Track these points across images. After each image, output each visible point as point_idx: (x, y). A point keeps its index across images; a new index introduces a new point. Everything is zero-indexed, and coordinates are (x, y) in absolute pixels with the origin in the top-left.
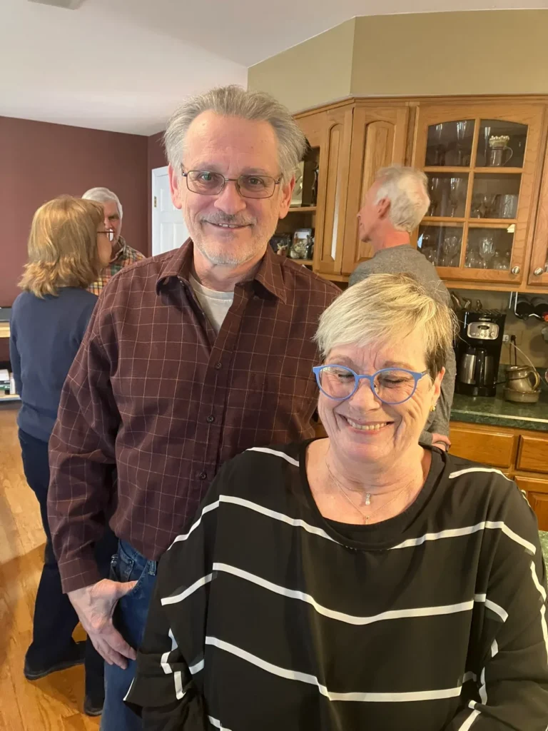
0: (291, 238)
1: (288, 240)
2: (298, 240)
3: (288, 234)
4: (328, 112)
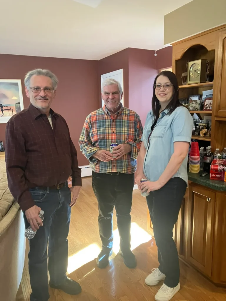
0: (188, 100)
1: (186, 101)
2: (192, 101)
3: (186, 98)
4: (221, 30)
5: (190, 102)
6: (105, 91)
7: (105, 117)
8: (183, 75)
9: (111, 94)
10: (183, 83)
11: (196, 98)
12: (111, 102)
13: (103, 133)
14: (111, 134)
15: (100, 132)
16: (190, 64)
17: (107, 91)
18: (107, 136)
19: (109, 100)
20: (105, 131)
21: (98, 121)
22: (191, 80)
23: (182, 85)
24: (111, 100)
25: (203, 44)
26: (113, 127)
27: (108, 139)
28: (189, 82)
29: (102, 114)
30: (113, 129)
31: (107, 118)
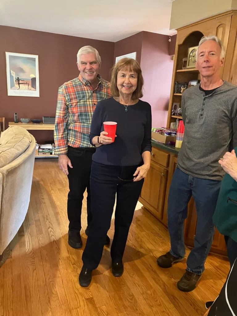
1: (186, 85)
2: (191, 86)
3: (186, 83)
4: (216, 19)
5: (189, 86)
6: (81, 60)
7: (84, 88)
8: (184, 60)
9: (88, 64)
10: (183, 68)
11: (194, 83)
12: (89, 73)
13: (84, 105)
14: (92, 106)
15: (80, 103)
16: (191, 49)
17: (84, 60)
18: (89, 109)
19: (86, 71)
20: (86, 103)
21: (76, 93)
22: (189, 65)
23: (182, 69)
24: (88, 71)
25: (201, 31)
26: (94, 98)
27: (89, 111)
28: (188, 67)
29: (80, 84)
30: (94, 100)
31: (86, 89)
